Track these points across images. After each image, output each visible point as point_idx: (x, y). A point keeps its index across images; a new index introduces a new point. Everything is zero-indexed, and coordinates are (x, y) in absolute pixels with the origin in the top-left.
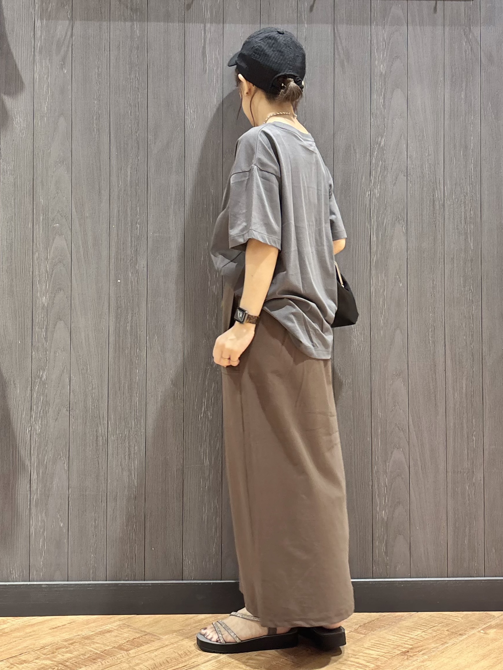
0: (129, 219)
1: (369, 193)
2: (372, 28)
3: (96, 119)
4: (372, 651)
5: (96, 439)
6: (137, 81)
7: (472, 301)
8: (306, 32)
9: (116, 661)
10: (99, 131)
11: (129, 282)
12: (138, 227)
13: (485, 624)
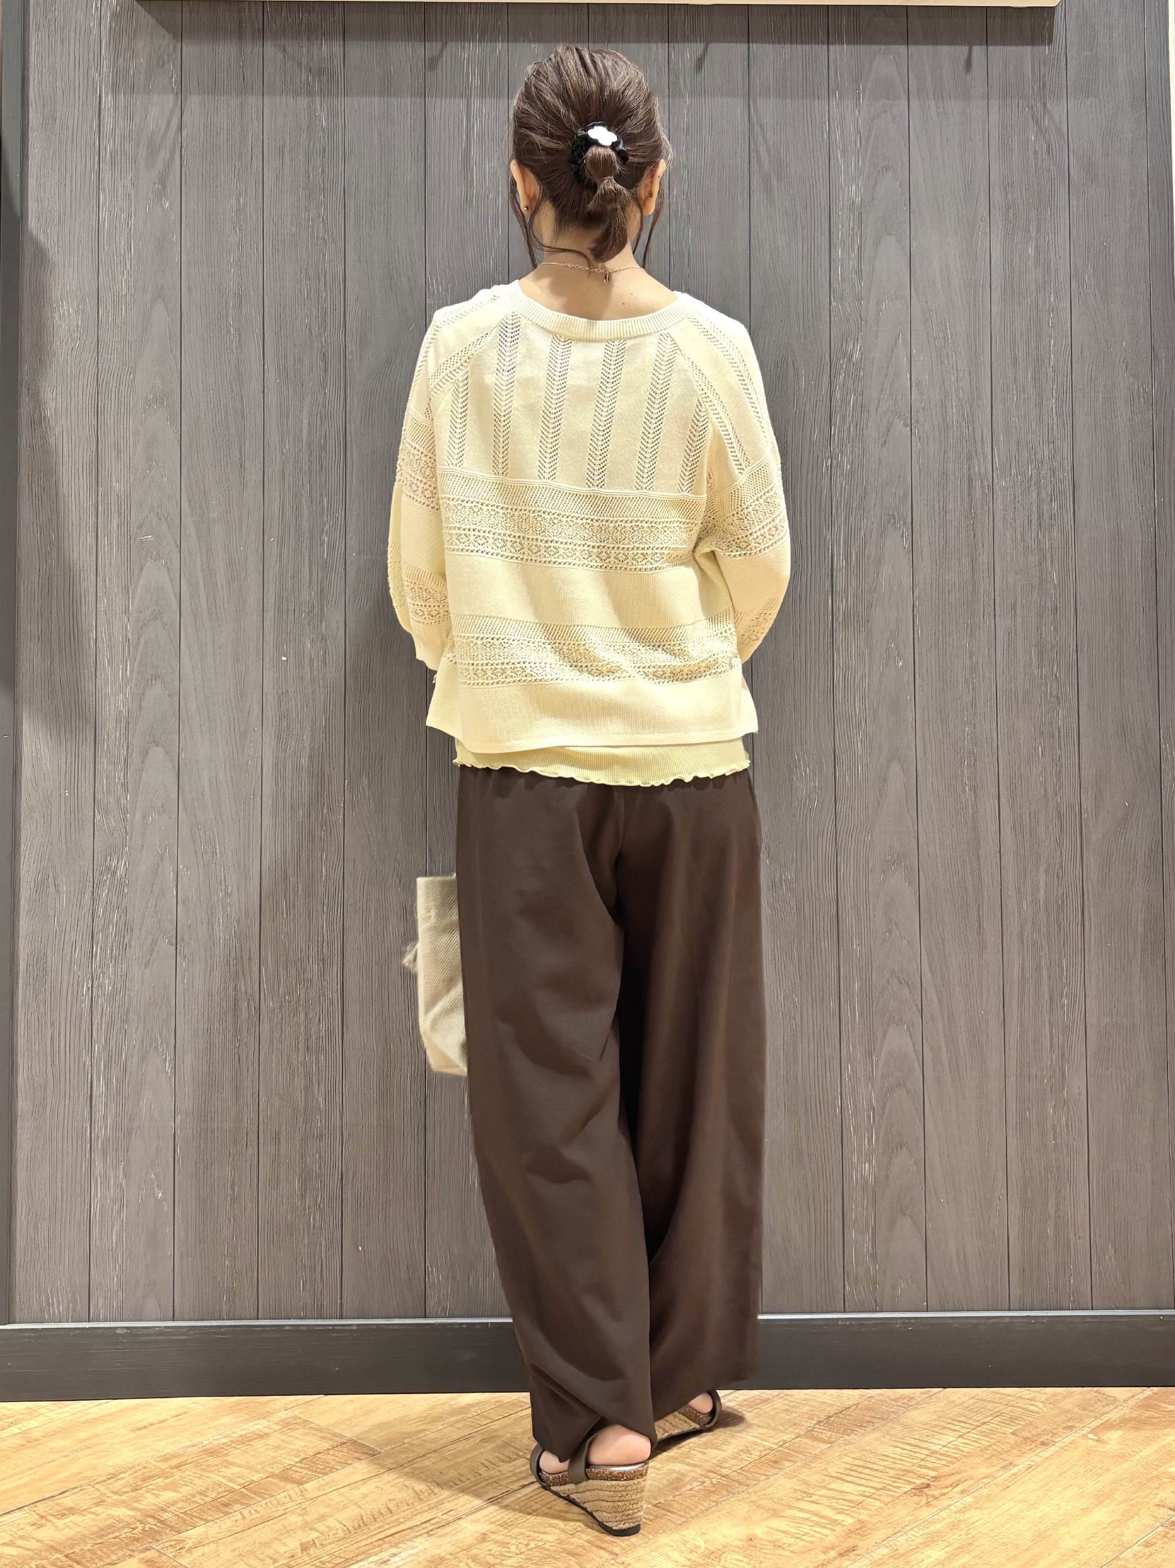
0: (305, 524)
1: (829, 464)
2: (831, 105)
3: (234, 307)
4: (848, 1484)
5: (235, 1006)
6: (321, 225)
7: (1058, 698)
8: (688, 114)
9: (274, 1509)
10: (240, 335)
11: (307, 661)
12: (324, 540)
13: (1096, 1418)
